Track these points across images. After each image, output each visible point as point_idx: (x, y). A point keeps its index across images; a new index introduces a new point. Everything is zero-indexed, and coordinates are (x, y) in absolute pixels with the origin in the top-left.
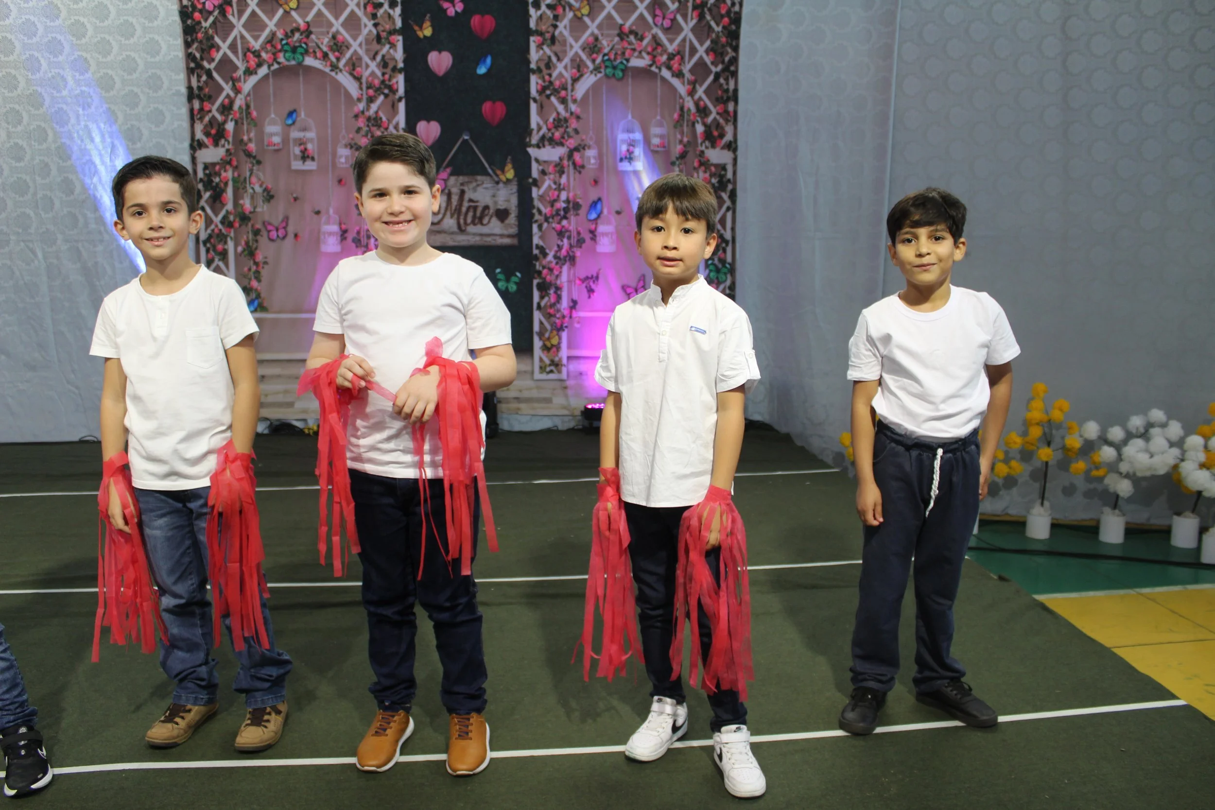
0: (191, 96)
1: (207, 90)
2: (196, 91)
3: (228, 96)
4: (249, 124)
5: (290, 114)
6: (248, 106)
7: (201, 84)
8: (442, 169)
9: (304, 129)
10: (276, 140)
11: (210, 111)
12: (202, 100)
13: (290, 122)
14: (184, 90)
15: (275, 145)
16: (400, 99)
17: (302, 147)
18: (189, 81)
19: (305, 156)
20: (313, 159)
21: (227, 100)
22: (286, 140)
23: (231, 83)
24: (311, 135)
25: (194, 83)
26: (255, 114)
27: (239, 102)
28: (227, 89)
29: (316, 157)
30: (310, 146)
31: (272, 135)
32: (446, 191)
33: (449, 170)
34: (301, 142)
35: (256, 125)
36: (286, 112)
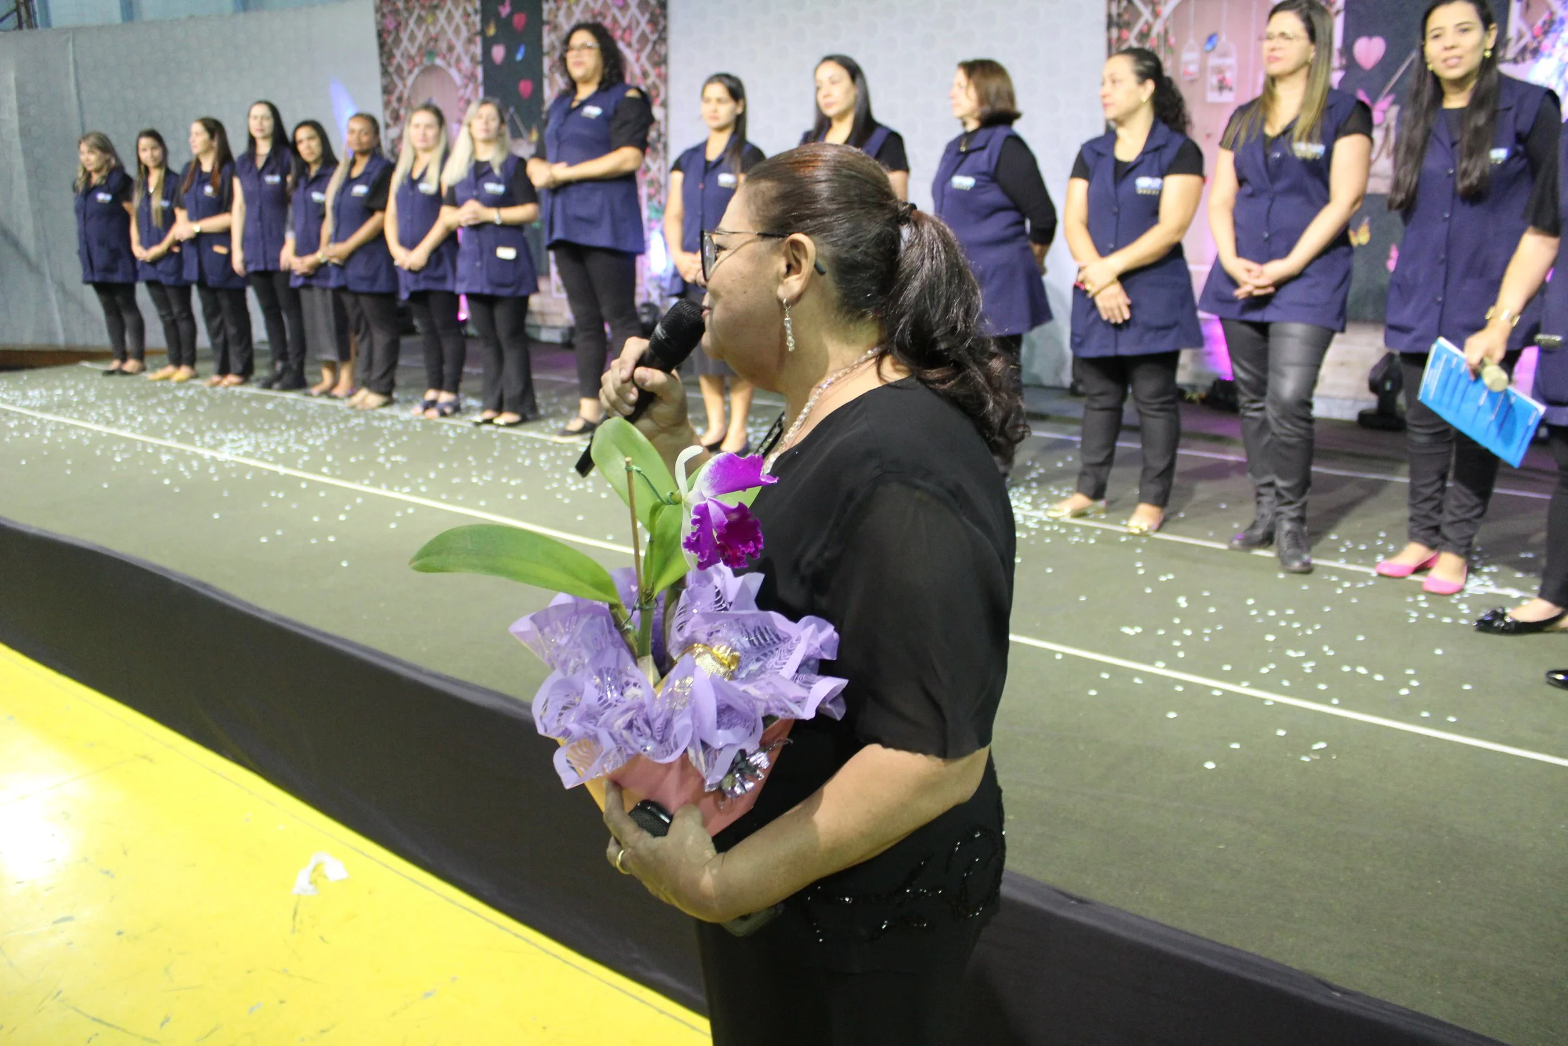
0: (1110, 23)
1: (1126, 17)
2: (1115, 18)
3: (1147, 23)
4: (1166, 52)
5: (1211, 38)
6: (1166, 32)
7: (1121, 10)
8: (1381, 99)
9: (1224, 55)
10: (1193, 68)
11: (1126, 40)
12: (1120, 27)
13: (1209, 47)
14: (1103, 19)
15: (1191, 74)
16: (1338, 12)
17: (1220, 77)
18: (1109, 8)
19: (1222, 86)
20: (1231, 89)
21: (1146, 28)
22: (1203, 69)
23: (1150, 8)
24: (1230, 61)
25: (1114, 10)
26: (1172, 40)
27: (1157, 28)
28: (1146, 13)
29: (1235, 87)
30: (1229, 75)
31: (1188, 63)
32: (1384, 125)
33: (1390, 98)
34: (1219, 70)
35: (1173, 52)
36: (1205, 35)
